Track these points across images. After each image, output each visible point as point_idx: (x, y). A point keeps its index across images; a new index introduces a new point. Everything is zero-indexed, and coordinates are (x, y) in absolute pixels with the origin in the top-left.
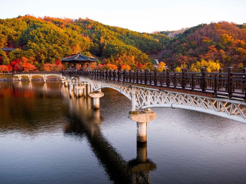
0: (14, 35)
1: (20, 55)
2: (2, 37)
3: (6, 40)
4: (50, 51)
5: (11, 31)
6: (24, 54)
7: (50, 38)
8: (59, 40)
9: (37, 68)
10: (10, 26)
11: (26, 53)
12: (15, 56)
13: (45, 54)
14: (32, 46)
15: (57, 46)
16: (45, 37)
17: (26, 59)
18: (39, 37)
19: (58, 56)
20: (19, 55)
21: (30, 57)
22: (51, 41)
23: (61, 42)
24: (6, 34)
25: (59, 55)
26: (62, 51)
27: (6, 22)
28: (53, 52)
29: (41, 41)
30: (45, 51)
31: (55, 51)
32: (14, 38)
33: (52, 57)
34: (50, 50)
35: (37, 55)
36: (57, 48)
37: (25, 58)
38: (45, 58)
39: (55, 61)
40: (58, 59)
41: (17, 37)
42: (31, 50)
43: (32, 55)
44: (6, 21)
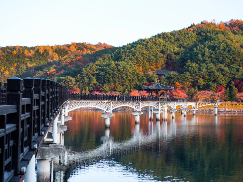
0: (175, 54)
1: (174, 80)
2: (160, 57)
3: (164, 61)
4: (212, 74)
5: (173, 48)
6: (178, 78)
7: (217, 56)
8: (229, 58)
9: (189, 96)
10: (173, 41)
11: (181, 78)
12: (167, 81)
13: (205, 77)
14: (190, 68)
15: (223, 66)
16: (211, 54)
17: (180, 85)
18: (203, 55)
19: (221, 80)
20: (172, 80)
21: (184, 82)
22: (217, 59)
23: (231, 60)
24: (166, 52)
25: (223, 79)
26: (228, 74)
27: (169, 35)
28: (215, 75)
29: (204, 61)
30: (204, 74)
31: (217, 73)
32: (174, 57)
33: (214, 81)
34: (212, 72)
35: (194, 80)
36: (222, 70)
37: (178, 84)
38: (204, 83)
39: (216, 87)
40: (221, 85)
41: (178, 55)
42: (188, 72)
43: (188, 79)
44: (171, 34)
